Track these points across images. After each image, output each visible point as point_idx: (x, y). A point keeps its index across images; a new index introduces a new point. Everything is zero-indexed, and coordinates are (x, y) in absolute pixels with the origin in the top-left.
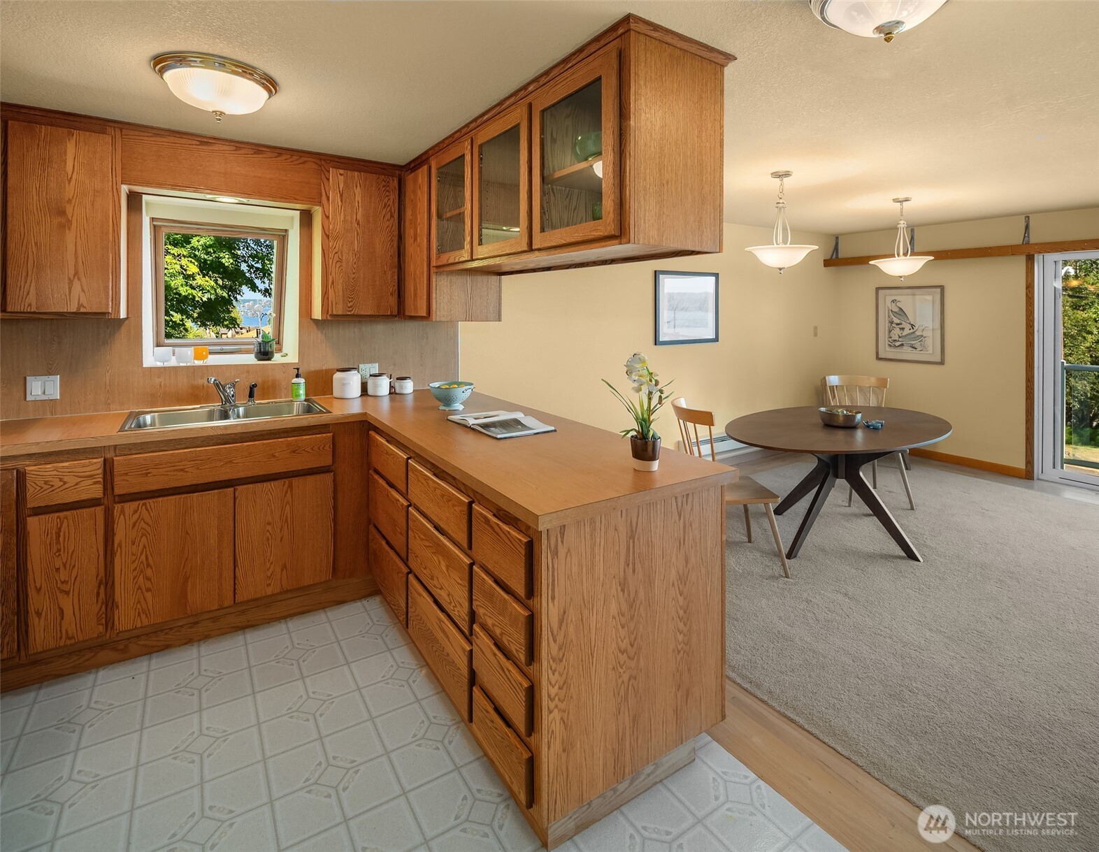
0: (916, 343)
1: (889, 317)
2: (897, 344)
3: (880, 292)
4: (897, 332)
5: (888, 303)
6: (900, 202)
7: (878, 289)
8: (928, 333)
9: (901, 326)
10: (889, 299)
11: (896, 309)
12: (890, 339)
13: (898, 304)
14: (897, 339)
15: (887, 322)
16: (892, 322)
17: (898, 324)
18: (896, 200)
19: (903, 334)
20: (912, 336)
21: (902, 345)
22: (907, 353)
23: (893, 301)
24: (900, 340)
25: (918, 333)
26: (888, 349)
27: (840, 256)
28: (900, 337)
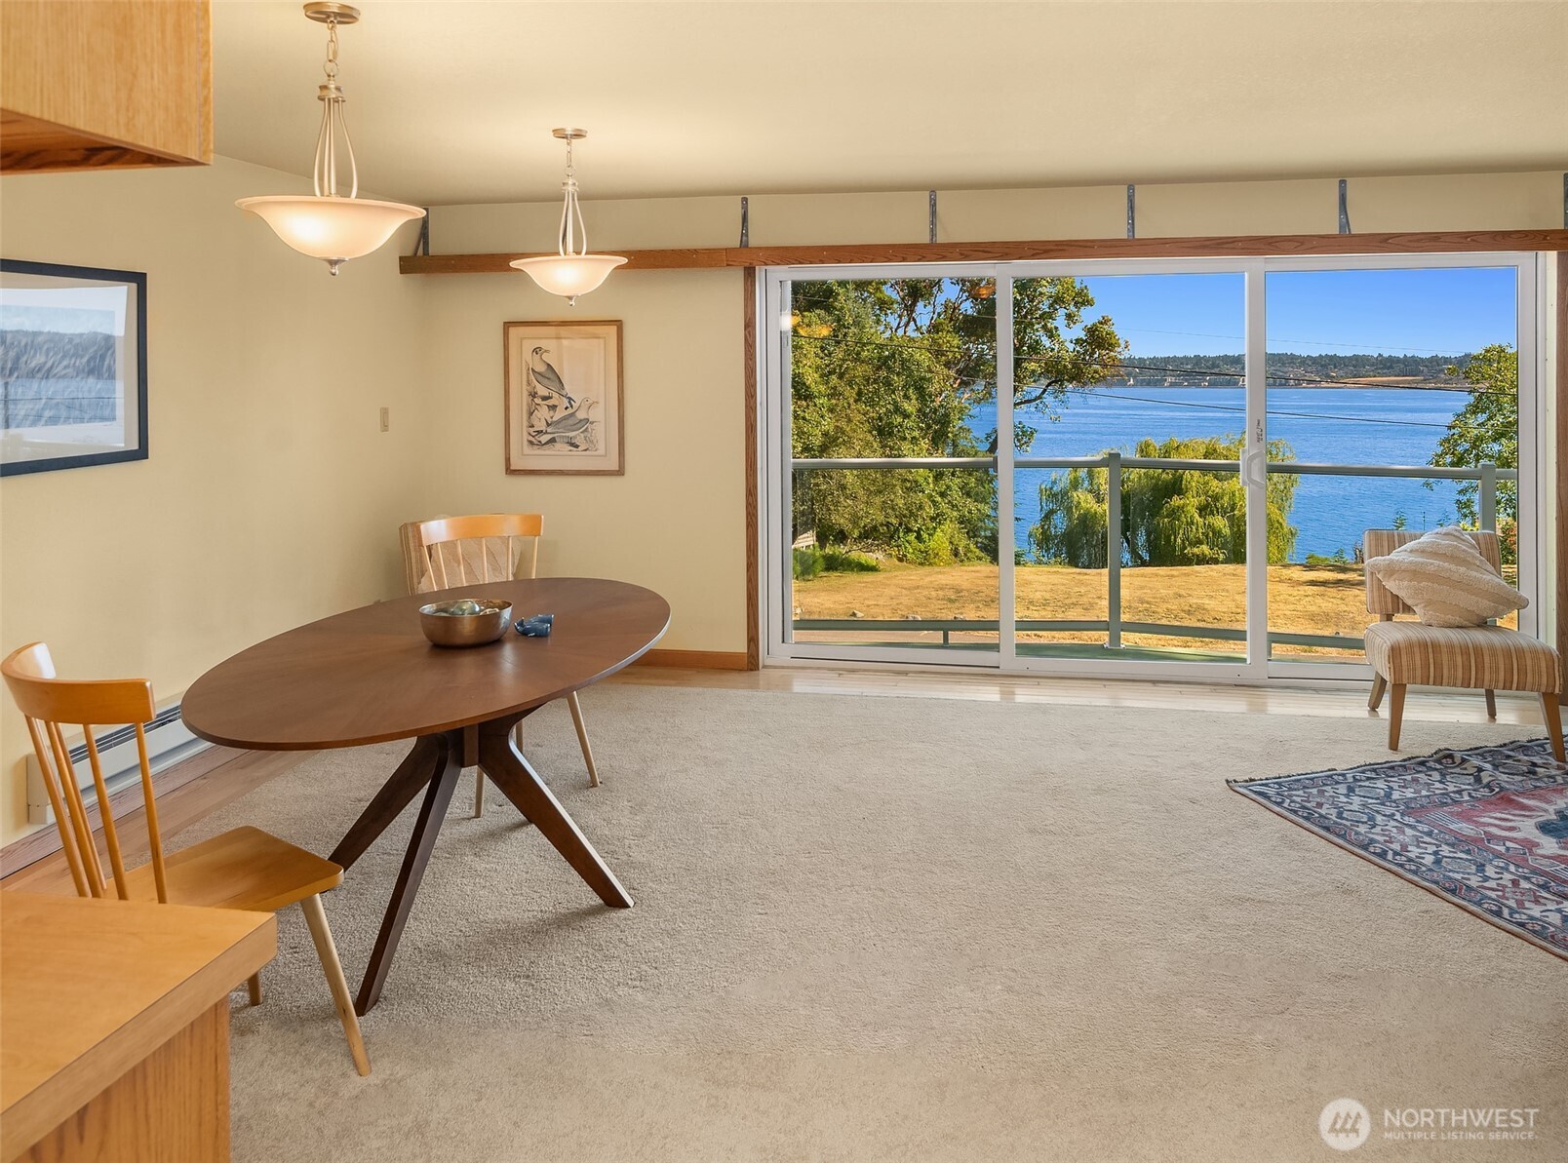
0: (577, 435)
1: (529, 384)
2: (544, 438)
3: (513, 331)
4: (543, 414)
5: (527, 355)
6: (565, 137)
7: (508, 325)
8: (596, 414)
9: (550, 402)
10: (529, 346)
11: (541, 368)
12: (531, 430)
13: (545, 357)
14: (543, 428)
15: (525, 394)
16: (533, 395)
17: (545, 398)
18: (560, 134)
19: (555, 419)
20: (570, 422)
21: (553, 441)
22: (559, 457)
23: (536, 351)
24: (549, 430)
25: (581, 415)
26: (527, 449)
27: (432, 251)
28: (548, 425)
